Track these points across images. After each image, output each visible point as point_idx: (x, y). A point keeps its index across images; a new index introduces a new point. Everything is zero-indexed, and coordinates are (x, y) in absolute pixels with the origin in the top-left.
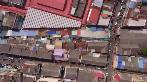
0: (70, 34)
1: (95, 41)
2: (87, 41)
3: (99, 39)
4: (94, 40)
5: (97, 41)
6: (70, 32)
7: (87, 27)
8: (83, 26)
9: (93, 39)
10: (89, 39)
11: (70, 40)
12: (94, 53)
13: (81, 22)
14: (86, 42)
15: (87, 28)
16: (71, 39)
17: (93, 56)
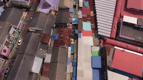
0: (85, 19)
1: (69, 64)
2: (70, 48)
3: (74, 75)
4: (71, 64)
5: (70, 69)
6: (89, 20)
7: (100, 50)
8: (102, 41)
9: (75, 61)
10: (75, 53)
11: (74, 19)
12: (44, 59)
13: (109, 36)
14: (68, 46)
15: (98, 49)
16: (75, 21)
17: (36, 58)
